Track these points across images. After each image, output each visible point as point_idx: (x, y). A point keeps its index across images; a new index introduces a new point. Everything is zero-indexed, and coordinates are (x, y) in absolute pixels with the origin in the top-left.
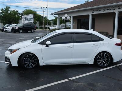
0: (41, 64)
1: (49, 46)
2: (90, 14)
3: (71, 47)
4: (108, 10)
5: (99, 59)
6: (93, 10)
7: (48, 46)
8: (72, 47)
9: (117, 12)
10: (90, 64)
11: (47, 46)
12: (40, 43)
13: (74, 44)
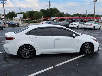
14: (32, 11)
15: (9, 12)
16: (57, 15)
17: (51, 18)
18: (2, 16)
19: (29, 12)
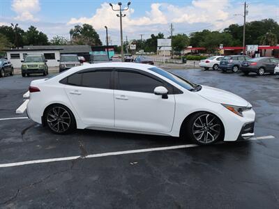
14: (204, 31)
15: (152, 36)
16: (269, 40)
17: (246, 48)
18: (132, 44)
19: (197, 33)
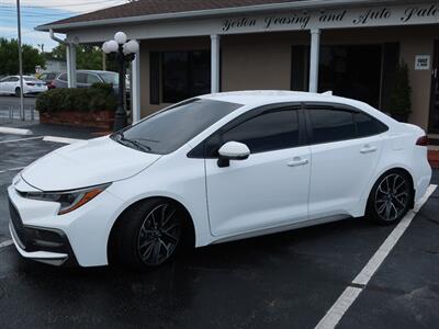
0: (202, 239)
1: (231, 161)
2: (214, 33)
3: (304, 160)
4: (283, 21)
5: (380, 195)
6: (226, 19)
7: (228, 165)
8: (307, 162)
9: (317, 31)
10: (355, 216)
11: (224, 162)
12: (193, 154)
13: (312, 146)
